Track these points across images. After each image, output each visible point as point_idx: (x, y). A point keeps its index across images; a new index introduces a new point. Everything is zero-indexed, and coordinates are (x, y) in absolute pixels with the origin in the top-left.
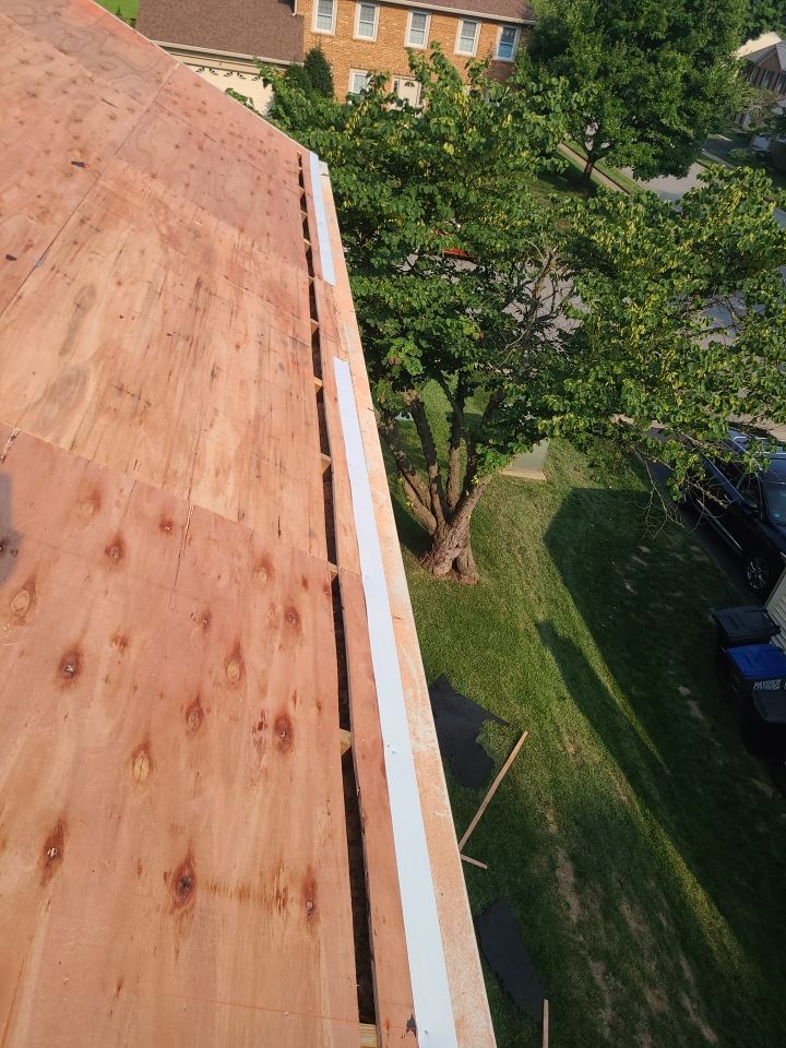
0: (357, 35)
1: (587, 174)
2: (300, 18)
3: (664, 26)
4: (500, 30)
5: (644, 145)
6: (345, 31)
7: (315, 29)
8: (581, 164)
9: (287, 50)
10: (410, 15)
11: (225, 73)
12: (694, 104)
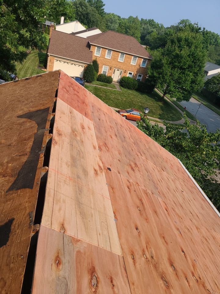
0: (106, 57)
1: (163, 97)
2: (92, 52)
3: (187, 66)
4: (143, 60)
5: (179, 93)
6: (103, 56)
7: (95, 55)
8: (162, 95)
9: (88, 60)
10: (120, 54)
11: (71, 64)
12: (193, 85)
